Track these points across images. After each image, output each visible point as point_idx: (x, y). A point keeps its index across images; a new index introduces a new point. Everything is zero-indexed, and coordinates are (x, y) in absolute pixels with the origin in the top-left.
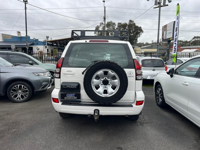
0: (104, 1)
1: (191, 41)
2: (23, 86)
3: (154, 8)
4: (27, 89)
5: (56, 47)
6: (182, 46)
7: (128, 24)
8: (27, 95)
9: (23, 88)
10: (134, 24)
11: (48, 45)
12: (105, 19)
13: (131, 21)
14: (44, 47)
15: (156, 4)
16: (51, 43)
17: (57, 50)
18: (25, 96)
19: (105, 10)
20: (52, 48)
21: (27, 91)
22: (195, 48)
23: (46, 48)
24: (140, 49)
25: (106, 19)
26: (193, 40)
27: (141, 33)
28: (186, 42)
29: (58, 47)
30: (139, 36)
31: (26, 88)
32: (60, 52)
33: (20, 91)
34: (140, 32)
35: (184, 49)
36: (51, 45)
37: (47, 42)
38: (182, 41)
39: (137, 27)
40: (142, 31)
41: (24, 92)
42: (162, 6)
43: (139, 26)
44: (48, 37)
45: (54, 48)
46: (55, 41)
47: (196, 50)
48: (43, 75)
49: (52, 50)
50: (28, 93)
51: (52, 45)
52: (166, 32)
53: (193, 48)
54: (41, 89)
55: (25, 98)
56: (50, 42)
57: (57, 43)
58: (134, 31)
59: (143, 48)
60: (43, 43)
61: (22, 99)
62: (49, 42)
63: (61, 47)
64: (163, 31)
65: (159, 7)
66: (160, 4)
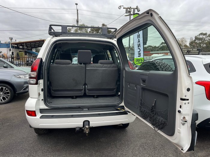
0: (77, 4)
1: (159, 46)
2: (4, 88)
3: (125, 16)
4: (9, 91)
5: (22, 50)
6: (152, 51)
8: (9, 97)
9: (5, 90)
11: (13, 47)
12: (77, 22)
13: (103, 25)
14: (8, 50)
15: (126, 13)
16: (16, 46)
17: (23, 53)
18: (7, 98)
19: (78, 13)
20: (18, 51)
21: (8, 93)
22: (162, 53)
23: (10, 51)
25: (79, 22)
26: (161, 46)
28: (155, 47)
29: (24, 50)
31: (7, 90)
32: (28, 55)
33: (1, 93)
35: (153, 54)
36: (16, 48)
37: (11, 44)
38: (152, 47)
41: (5, 93)
42: (132, 15)
44: (11, 39)
45: (20, 51)
46: (21, 44)
47: (163, 54)
48: (24, 77)
49: (18, 53)
50: (9, 94)
51: (18, 48)
53: (161, 53)
54: (23, 90)
55: (7, 99)
56: (15, 44)
57: (23, 46)
60: (7, 45)
61: (3, 101)
62: (13, 44)
63: (28, 50)
65: (129, 15)
66: (130, 13)
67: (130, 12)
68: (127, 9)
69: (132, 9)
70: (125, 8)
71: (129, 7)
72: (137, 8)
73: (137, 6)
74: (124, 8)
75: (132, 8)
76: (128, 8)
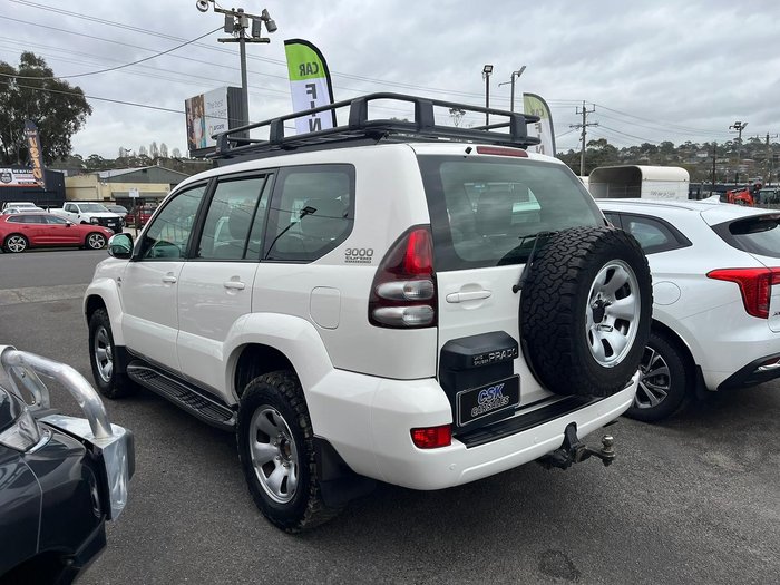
3: (219, 40)
7: (18, 69)
10: (49, 73)
13: (28, 58)
15: (227, 29)
24: (98, 185)
27: (82, 114)
30: (75, 128)
34: (76, 112)
39: (64, 87)
40: (87, 108)
43: (72, 85)
52: (203, 123)
58: (51, 104)
59: (109, 180)
64: (190, 116)
65: (237, 40)
66: (242, 33)
67: (240, 28)
68: (230, 14)
69: (250, 21)
70: (223, 11)
71: (236, 11)
72: (265, 17)
73: (265, 11)
74: (217, 10)
75: (248, 16)
76: (233, 12)
